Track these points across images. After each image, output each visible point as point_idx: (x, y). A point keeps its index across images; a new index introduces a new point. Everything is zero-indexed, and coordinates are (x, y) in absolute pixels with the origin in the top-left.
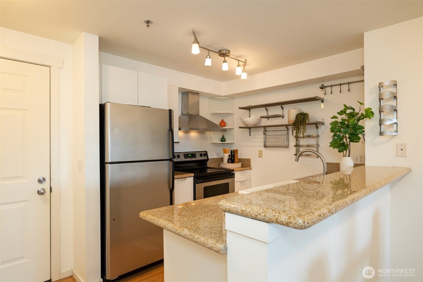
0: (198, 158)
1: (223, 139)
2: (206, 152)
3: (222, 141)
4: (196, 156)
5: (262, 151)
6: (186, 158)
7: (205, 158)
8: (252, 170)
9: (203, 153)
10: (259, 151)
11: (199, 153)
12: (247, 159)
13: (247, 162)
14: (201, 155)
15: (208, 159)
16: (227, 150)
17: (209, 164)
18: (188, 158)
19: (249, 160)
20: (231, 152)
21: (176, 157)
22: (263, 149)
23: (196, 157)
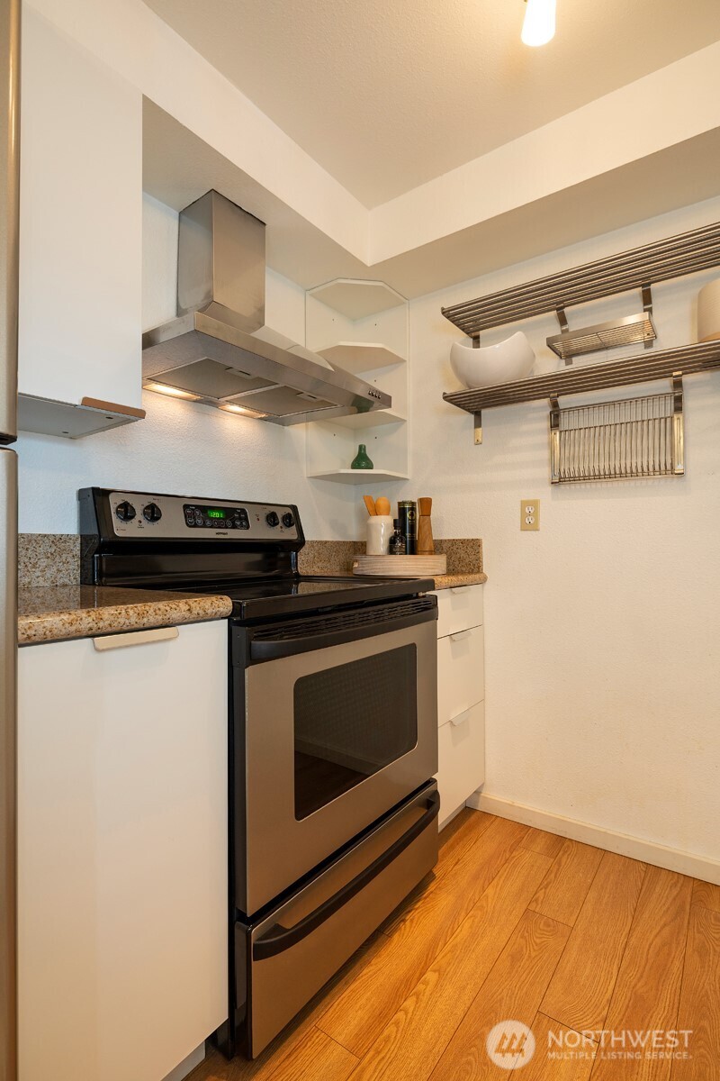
0: (258, 531)
1: (362, 460)
2: (294, 508)
3: (356, 465)
4: (246, 519)
5: (535, 504)
6: (195, 526)
7: (290, 534)
8: (487, 585)
9: (280, 513)
10: (524, 504)
11: (264, 513)
12: (463, 541)
13: (463, 555)
14: (272, 519)
15: (300, 543)
16: (382, 503)
17: (305, 563)
18: (204, 526)
19: (475, 545)
20: (402, 511)
21: (139, 515)
22: (545, 494)
23: (248, 527)
